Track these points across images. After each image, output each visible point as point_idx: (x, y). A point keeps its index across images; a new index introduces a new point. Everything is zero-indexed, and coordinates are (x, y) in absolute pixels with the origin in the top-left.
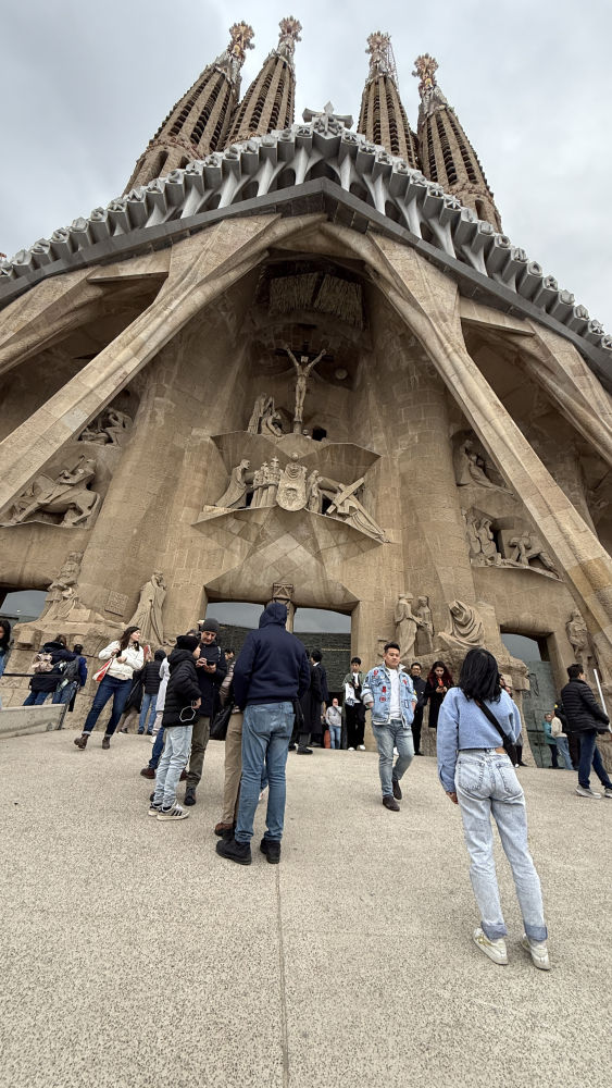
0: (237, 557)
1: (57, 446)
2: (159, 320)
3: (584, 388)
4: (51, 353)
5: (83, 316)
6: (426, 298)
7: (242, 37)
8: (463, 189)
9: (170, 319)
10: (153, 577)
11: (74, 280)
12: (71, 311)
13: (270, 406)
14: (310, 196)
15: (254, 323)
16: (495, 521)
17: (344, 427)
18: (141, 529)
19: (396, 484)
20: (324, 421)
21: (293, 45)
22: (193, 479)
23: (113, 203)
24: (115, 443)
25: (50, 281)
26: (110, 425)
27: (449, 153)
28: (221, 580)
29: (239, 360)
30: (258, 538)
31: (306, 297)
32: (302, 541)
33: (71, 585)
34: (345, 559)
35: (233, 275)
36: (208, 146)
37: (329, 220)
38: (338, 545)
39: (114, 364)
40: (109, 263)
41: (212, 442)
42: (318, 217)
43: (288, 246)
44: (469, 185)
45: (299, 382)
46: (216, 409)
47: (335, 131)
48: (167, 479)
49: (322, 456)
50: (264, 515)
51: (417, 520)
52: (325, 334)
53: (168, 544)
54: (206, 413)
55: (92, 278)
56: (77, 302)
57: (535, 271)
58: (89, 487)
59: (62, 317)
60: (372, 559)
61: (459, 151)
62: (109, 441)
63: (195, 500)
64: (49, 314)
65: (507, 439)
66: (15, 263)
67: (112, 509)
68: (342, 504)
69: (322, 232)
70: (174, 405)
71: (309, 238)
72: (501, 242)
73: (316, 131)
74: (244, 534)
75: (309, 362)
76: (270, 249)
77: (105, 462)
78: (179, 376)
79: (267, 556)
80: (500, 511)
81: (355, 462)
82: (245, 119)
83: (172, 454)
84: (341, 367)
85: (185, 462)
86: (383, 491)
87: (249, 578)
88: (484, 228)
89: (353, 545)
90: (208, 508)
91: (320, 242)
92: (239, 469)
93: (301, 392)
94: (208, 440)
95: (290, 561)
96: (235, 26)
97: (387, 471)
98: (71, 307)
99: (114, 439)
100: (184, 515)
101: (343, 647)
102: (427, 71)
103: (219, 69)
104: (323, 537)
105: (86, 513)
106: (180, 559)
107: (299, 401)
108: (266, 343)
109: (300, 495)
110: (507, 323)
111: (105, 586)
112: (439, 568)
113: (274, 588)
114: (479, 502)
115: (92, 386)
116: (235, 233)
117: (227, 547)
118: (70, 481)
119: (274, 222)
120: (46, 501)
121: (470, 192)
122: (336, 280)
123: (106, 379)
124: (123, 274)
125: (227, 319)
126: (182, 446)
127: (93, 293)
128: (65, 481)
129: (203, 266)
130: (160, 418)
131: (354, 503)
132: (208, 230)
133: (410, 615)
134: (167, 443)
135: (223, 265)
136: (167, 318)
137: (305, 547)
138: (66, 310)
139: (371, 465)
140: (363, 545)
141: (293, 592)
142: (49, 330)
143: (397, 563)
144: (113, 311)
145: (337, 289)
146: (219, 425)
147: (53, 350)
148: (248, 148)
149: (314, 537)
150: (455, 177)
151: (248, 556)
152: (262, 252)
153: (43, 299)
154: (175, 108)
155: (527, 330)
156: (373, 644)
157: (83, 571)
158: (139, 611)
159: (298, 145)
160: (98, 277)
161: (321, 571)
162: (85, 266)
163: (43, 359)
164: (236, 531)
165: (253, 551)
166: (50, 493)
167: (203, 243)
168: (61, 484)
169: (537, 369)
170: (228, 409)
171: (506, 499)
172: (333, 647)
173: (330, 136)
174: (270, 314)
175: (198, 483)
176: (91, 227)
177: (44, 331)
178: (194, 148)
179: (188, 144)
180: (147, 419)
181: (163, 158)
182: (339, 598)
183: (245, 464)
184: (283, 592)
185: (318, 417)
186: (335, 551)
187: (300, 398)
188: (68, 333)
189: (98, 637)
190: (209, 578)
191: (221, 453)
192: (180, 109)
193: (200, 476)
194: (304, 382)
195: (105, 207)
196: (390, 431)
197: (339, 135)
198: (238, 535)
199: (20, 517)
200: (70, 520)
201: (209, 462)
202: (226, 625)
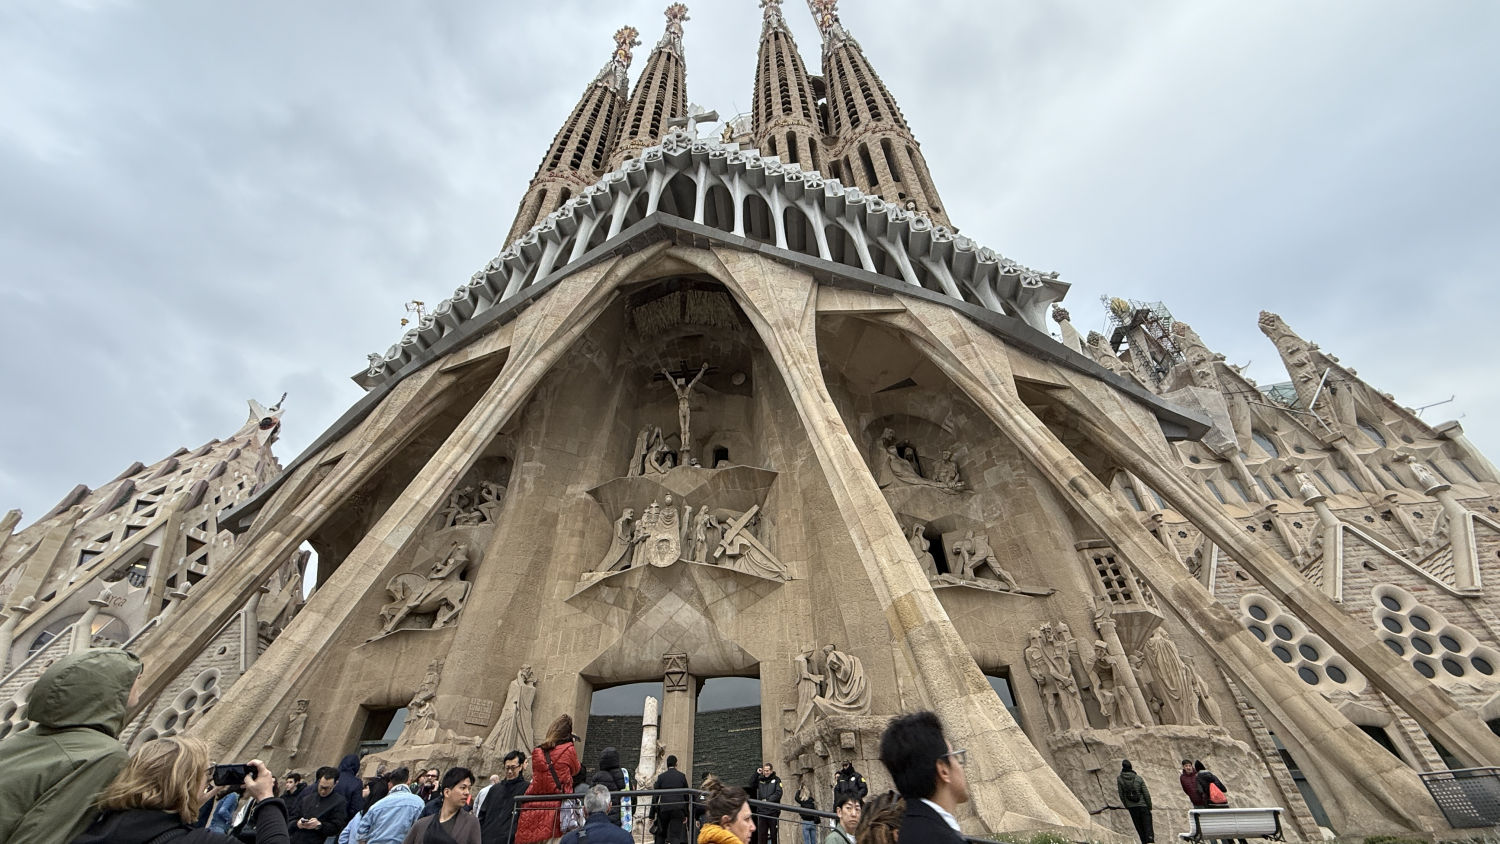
0: (615, 631)
1: (381, 569)
2: (492, 406)
3: (968, 359)
4: (418, 443)
5: (439, 405)
6: (769, 306)
7: (627, 39)
8: (866, 131)
9: (505, 400)
10: (520, 672)
11: (427, 375)
12: (428, 404)
13: (658, 436)
14: (647, 232)
15: (631, 351)
16: (929, 525)
17: (745, 439)
18: (507, 619)
19: (798, 504)
20: (725, 438)
21: (680, 29)
22: (567, 545)
23: (473, 279)
24: (489, 520)
25: (406, 381)
26: (483, 501)
27: (850, 94)
28: (599, 663)
29: (617, 397)
30: (635, 604)
31: (674, 315)
32: (687, 598)
33: (429, 699)
34: (740, 611)
35: (577, 330)
36: (591, 165)
37: (674, 244)
38: (727, 596)
39: (443, 467)
40: (460, 349)
41: (589, 497)
42: (661, 245)
43: (638, 279)
44: (873, 124)
45: (681, 406)
46: (594, 457)
47: (684, 145)
48: (537, 552)
49: (716, 486)
50: (638, 576)
51: (819, 547)
52: (713, 340)
53: (542, 628)
54: (581, 466)
55: (445, 368)
56: (431, 395)
57: (920, 226)
58: (463, 576)
59: (418, 413)
60: (772, 605)
61: (859, 90)
62: (483, 519)
63: (570, 570)
64: (404, 417)
65: (835, 461)
66: (387, 360)
67: (476, 603)
68: (731, 543)
69: (669, 257)
70: (544, 466)
71: (658, 266)
72: (873, 207)
73: (665, 151)
74: (619, 602)
75: (687, 383)
76: (620, 287)
77: (478, 544)
78: (547, 434)
79: (650, 623)
80: (933, 512)
81: (751, 485)
82: (626, 128)
83: (543, 522)
84: (738, 371)
85: (559, 527)
86: (782, 517)
87: (633, 654)
88: (852, 199)
89: (747, 592)
90: (586, 575)
91: (670, 267)
92: (621, 521)
93: (684, 417)
94: (584, 496)
95: (677, 625)
96: (619, 32)
97: (786, 491)
98: (426, 401)
99: (487, 516)
100: (558, 589)
101: (752, 725)
102: (825, 8)
103: (600, 84)
104: (709, 589)
105: (458, 607)
106: (554, 645)
107: (685, 427)
108: (651, 366)
109: (673, 546)
110: (875, 304)
111: (466, 693)
112: (843, 606)
113: (665, 661)
114: (905, 505)
115: (418, 497)
116: (574, 289)
117: (604, 621)
118: (440, 575)
119: (616, 265)
120: (417, 603)
121: (874, 132)
122: (700, 292)
123: (433, 486)
124: (472, 357)
125: (595, 360)
126: (555, 509)
127: (445, 382)
128: (435, 576)
129: (542, 334)
130: (530, 485)
131: (747, 538)
132: (549, 293)
133: (805, 674)
134: (537, 510)
135: (562, 326)
136: (501, 401)
137: (692, 605)
138: (421, 406)
139: (770, 485)
140: (759, 589)
141: (687, 661)
142: (406, 429)
143: (802, 603)
144: (472, 388)
145: (704, 301)
146: (596, 475)
147: (420, 440)
148: (598, 189)
149: (698, 590)
150: (858, 119)
151: (629, 626)
152: (610, 293)
153: (398, 402)
154: (555, 139)
155: (897, 307)
156: (778, 716)
157: (443, 680)
158: (502, 718)
159: (649, 168)
160: (449, 366)
161: (713, 632)
162: (437, 358)
163: (412, 450)
164: (611, 600)
165: (633, 620)
166: (421, 591)
167: (542, 310)
168: (432, 579)
169: (920, 345)
170: (606, 455)
171: (936, 495)
172: (742, 726)
173: (681, 151)
174: (642, 341)
175: (573, 550)
176: (455, 307)
177: (400, 433)
178: (573, 175)
179: (568, 172)
180: (516, 488)
181: (543, 194)
182: (738, 661)
183: (627, 514)
184: (674, 663)
185: (717, 434)
186: (726, 605)
187: (685, 423)
188: (429, 421)
189: (444, 759)
190: (584, 662)
191: (602, 506)
192: (560, 140)
193: (576, 539)
194: (687, 405)
195: (466, 284)
196: (787, 439)
197: (689, 147)
198: (614, 604)
199: (389, 627)
200: (443, 616)
201: (586, 521)
202: (614, 717)
